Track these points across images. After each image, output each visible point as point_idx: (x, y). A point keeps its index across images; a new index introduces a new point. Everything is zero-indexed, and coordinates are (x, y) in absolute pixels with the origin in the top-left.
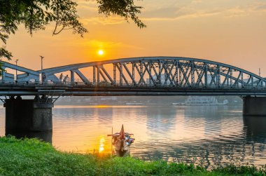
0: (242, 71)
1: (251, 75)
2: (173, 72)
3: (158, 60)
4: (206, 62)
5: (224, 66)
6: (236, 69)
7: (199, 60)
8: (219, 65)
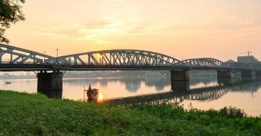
0: (169, 57)
1: (174, 59)
2: (140, 58)
3: (124, 51)
4: (149, 53)
5: (160, 54)
6: (166, 56)
7: (146, 52)
8: (156, 54)
